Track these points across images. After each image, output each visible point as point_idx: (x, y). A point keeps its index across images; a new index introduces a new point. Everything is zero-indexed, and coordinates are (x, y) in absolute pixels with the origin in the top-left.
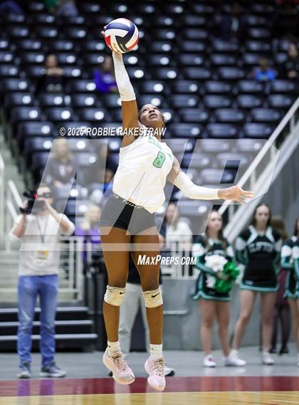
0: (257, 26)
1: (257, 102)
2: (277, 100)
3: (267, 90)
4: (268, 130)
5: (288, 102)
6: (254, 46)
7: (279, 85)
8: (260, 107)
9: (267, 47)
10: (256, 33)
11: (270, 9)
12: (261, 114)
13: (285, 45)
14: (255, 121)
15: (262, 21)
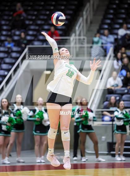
0: (5, 25)
1: (6, 55)
2: (14, 55)
3: (10, 51)
4: (10, 67)
5: (18, 55)
6: (4, 33)
7: (15, 49)
8: (7, 57)
9: (9, 33)
10: (5, 28)
11: (10, 18)
12: (7, 60)
13: (17, 33)
14: (5, 63)
15: (7, 23)
